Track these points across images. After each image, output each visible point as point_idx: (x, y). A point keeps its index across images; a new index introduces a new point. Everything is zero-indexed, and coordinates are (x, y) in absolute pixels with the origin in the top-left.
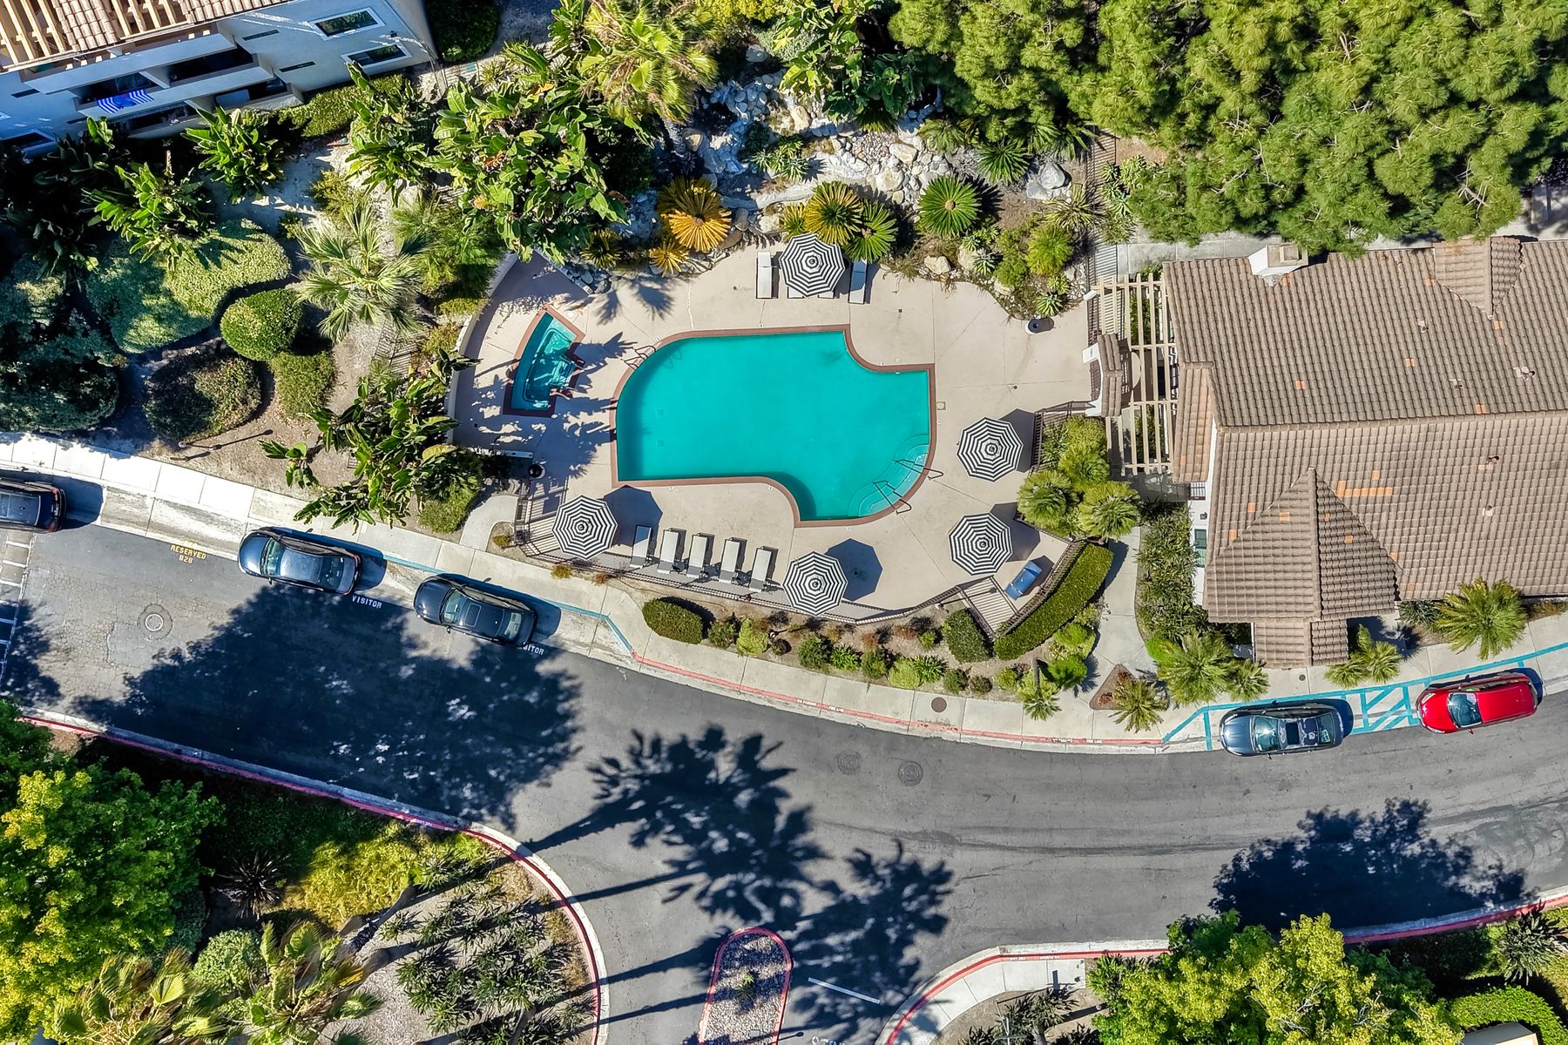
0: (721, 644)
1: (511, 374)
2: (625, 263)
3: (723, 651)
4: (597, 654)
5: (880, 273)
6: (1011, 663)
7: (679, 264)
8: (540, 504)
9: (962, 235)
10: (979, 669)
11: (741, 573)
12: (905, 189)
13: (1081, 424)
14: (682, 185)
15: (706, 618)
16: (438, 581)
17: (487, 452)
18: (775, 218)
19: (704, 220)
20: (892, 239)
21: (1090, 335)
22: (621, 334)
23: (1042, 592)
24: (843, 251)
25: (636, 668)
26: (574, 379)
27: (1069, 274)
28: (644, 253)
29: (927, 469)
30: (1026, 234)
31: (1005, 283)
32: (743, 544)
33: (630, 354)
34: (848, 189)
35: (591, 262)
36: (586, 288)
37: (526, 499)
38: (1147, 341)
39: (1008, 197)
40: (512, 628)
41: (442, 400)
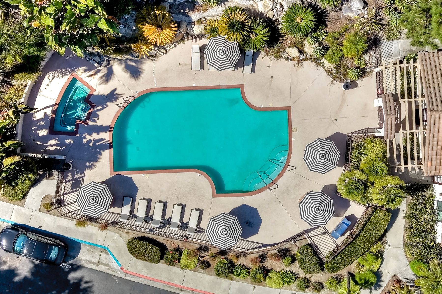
0: (171, 263)
1: (54, 112)
2: (118, 51)
3: (172, 267)
4: (101, 268)
5: (260, 57)
6: (334, 275)
7: (148, 52)
8: (69, 185)
9: (306, 36)
10: (316, 277)
11: (182, 223)
12: (275, 10)
13: (373, 141)
14: (150, 9)
15: (163, 248)
16: (12, 229)
17: (39, 156)
18: (202, 27)
19: (162, 29)
20: (267, 39)
21: (378, 91)
22: (115, 90)
23: (351, 235)
24: (239, 45)
25: (123, 276)
26: (89, 115)
27: (366, 57)
28: (129, 46)
29: (287, 165)
30: (342, 35)
31: (331, 61)
32: (183, 207)
33: (120, 101)
34: (243, 10)
35: (100, 51)
36: (96, 65)
37: (61, 182)
38: (410, 96)
39: (332, 15)
40: (53, 254)
41: (15, 127)
